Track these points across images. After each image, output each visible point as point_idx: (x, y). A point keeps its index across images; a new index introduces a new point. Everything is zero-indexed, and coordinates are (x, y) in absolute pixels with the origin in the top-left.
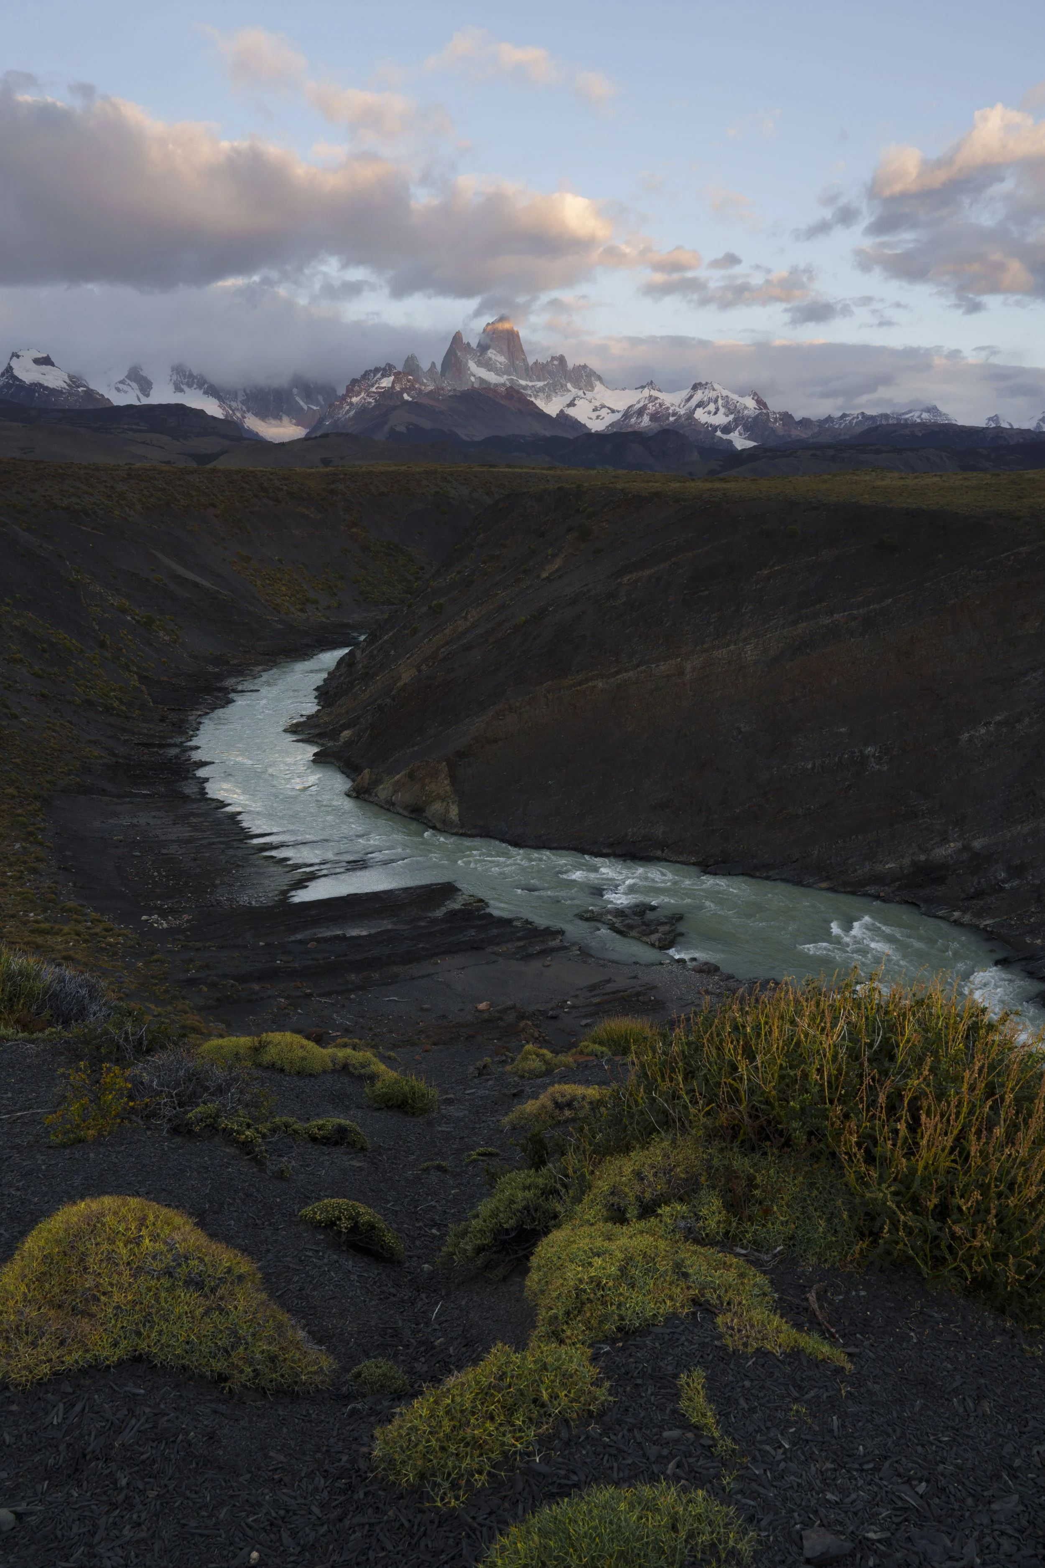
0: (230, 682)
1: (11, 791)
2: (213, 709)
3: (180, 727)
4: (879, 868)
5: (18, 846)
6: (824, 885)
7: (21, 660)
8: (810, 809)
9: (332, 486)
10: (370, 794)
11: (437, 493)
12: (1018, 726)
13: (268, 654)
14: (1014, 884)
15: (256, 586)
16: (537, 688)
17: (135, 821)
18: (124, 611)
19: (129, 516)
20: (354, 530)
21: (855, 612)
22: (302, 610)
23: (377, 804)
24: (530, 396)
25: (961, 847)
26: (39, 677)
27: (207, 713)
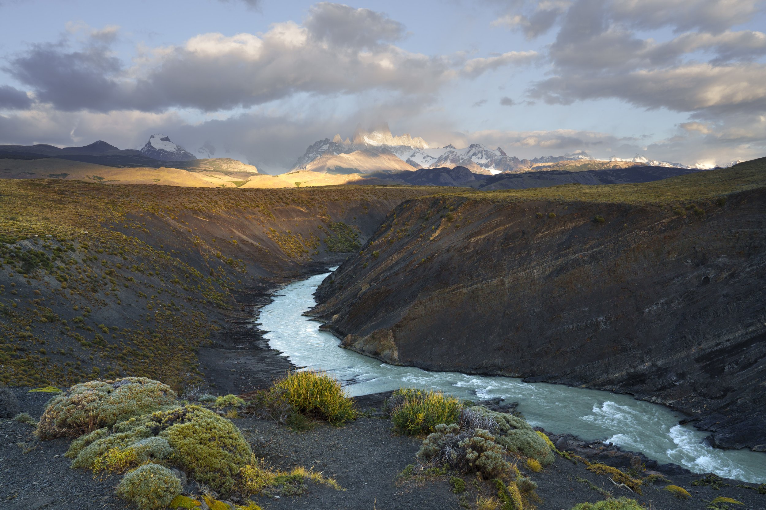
0: (270, 291)
1: (181, 347)
2: (265, 305)
3: (251, 314)
4: (611, 376)
5: (188, 375)
6: (584, 386)
7: (178, 282)
8: (573, 348)
9: (313, 197)
10: (351, 346)
11: (362, 199)
12: (673, 305)
13: (287, 278)
14: (681, 382)
15: (279, 244)
16: (433, 293)
17: (239, 361)
18: (219, 257)
19: (220, 212)
20: (324, 217)
21: (586, 252)
22: (301, 256)
23: (355, 351)
24: (394, 152)
25: (651, 365)
26: (187, 290)
27: (262, 307)
